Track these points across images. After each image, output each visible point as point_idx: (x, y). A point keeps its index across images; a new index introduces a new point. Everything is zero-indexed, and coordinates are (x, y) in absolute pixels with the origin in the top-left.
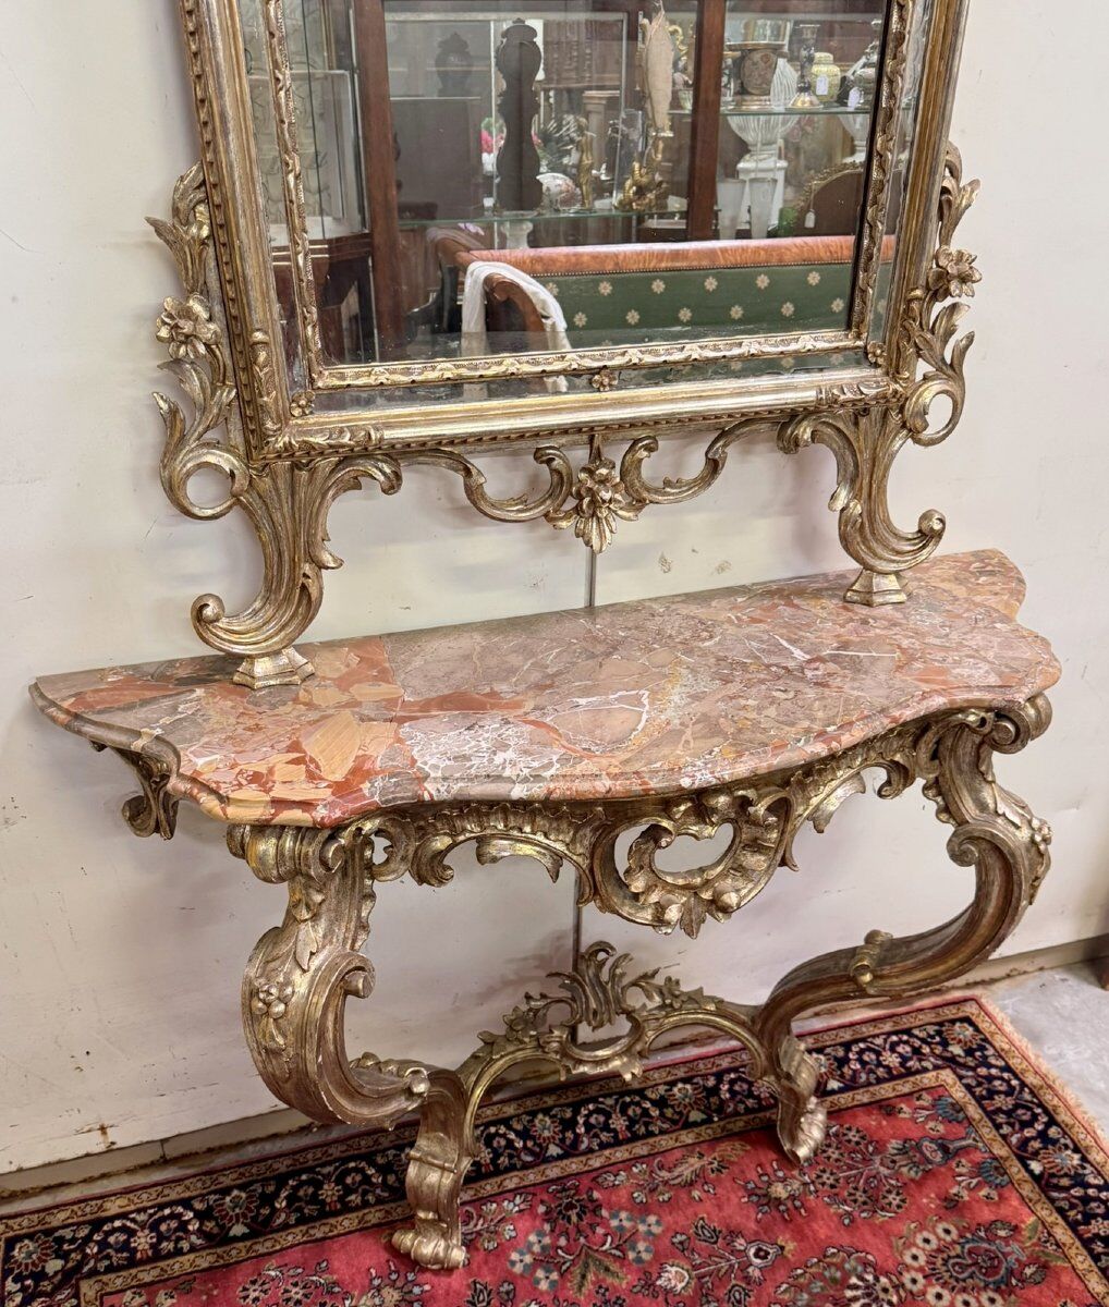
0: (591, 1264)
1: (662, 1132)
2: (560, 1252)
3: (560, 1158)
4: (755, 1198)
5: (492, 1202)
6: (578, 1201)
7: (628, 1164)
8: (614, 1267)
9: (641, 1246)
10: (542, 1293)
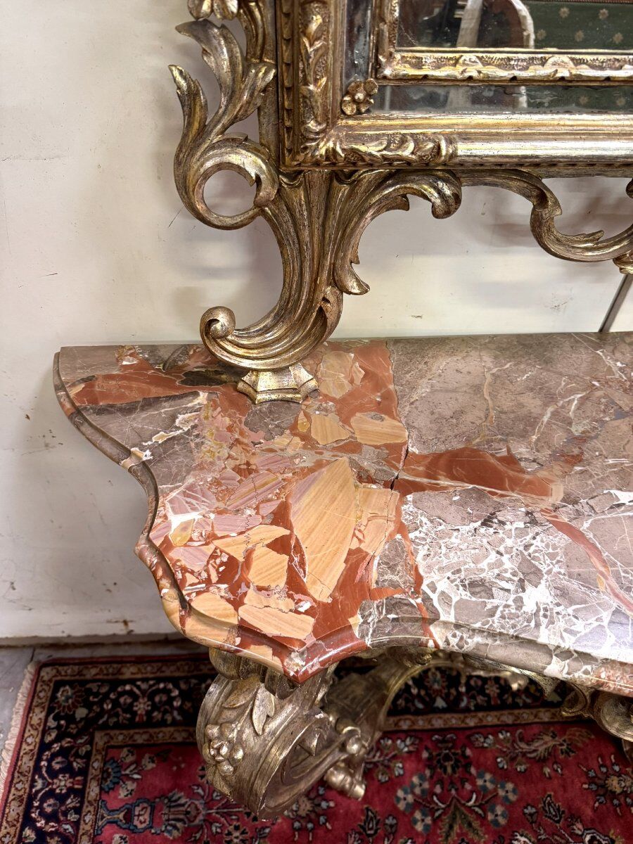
0: (458, 816)
1: (526, 706)
2: (435, 798)
3: (444, 711)
4: (594, 787)
5: (389, 738)
6: (454, 754)
7: (496, 729)
8: (476, 824)
9: (499, 810)
10: (418, 834)
